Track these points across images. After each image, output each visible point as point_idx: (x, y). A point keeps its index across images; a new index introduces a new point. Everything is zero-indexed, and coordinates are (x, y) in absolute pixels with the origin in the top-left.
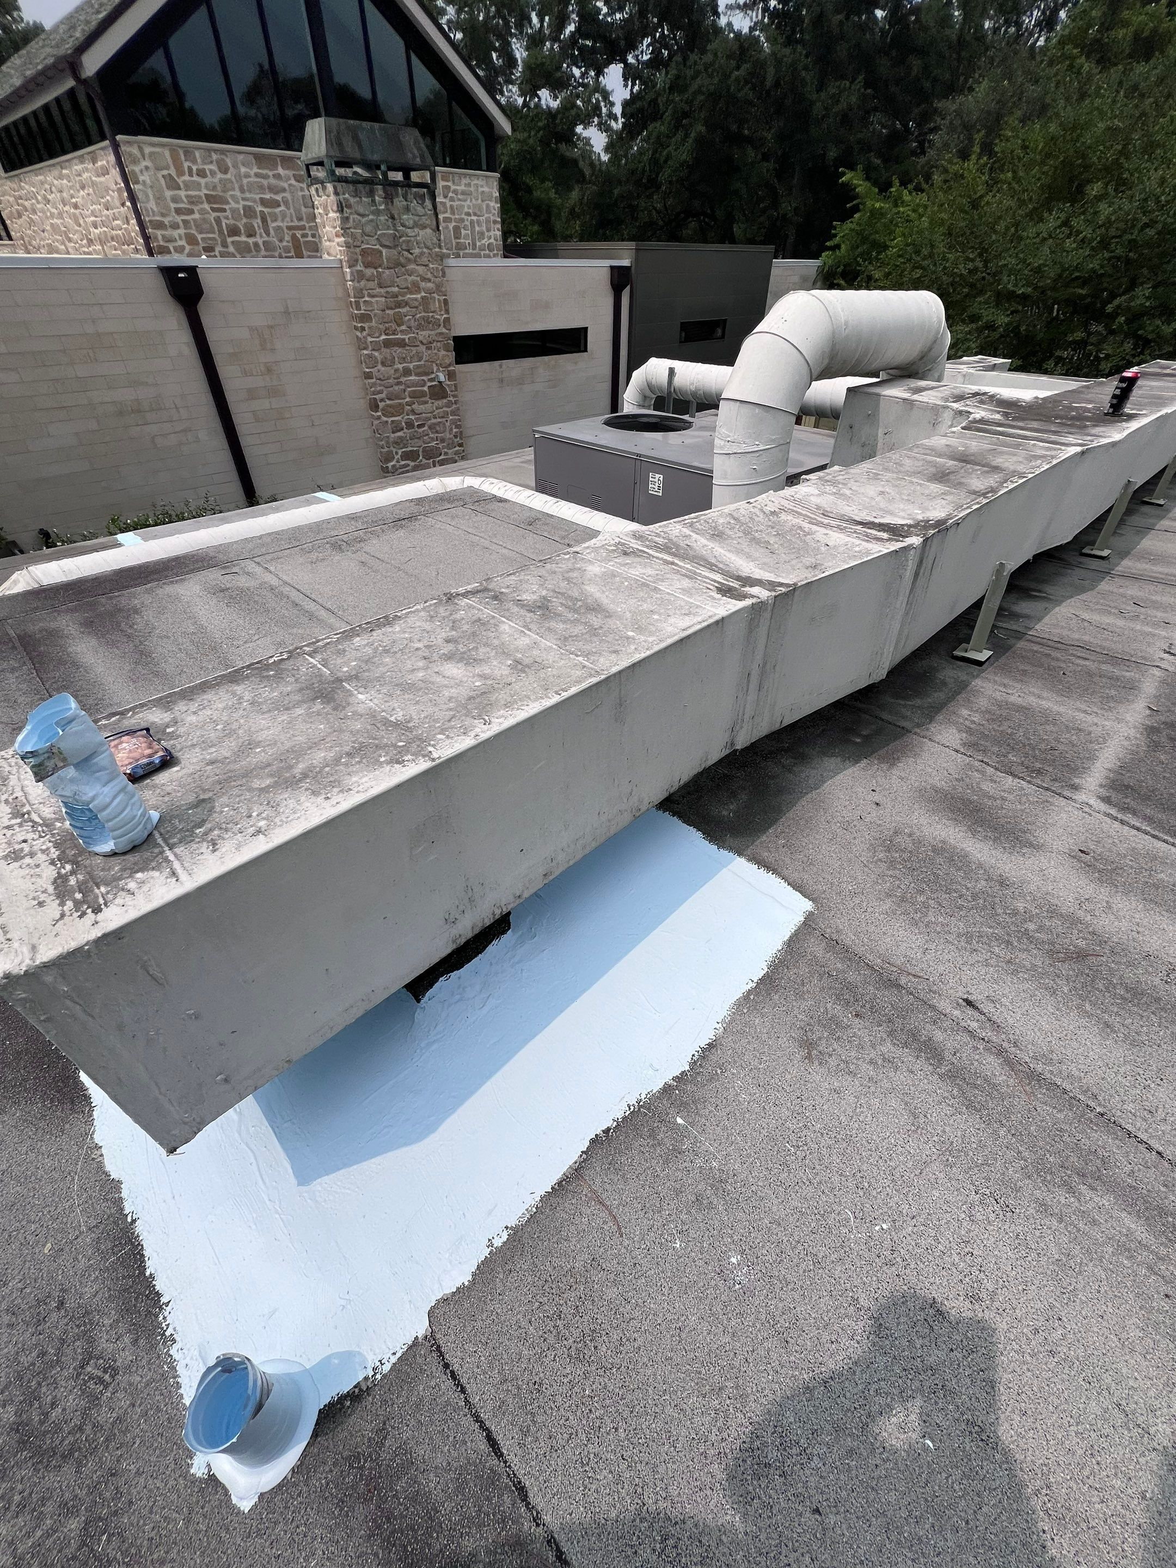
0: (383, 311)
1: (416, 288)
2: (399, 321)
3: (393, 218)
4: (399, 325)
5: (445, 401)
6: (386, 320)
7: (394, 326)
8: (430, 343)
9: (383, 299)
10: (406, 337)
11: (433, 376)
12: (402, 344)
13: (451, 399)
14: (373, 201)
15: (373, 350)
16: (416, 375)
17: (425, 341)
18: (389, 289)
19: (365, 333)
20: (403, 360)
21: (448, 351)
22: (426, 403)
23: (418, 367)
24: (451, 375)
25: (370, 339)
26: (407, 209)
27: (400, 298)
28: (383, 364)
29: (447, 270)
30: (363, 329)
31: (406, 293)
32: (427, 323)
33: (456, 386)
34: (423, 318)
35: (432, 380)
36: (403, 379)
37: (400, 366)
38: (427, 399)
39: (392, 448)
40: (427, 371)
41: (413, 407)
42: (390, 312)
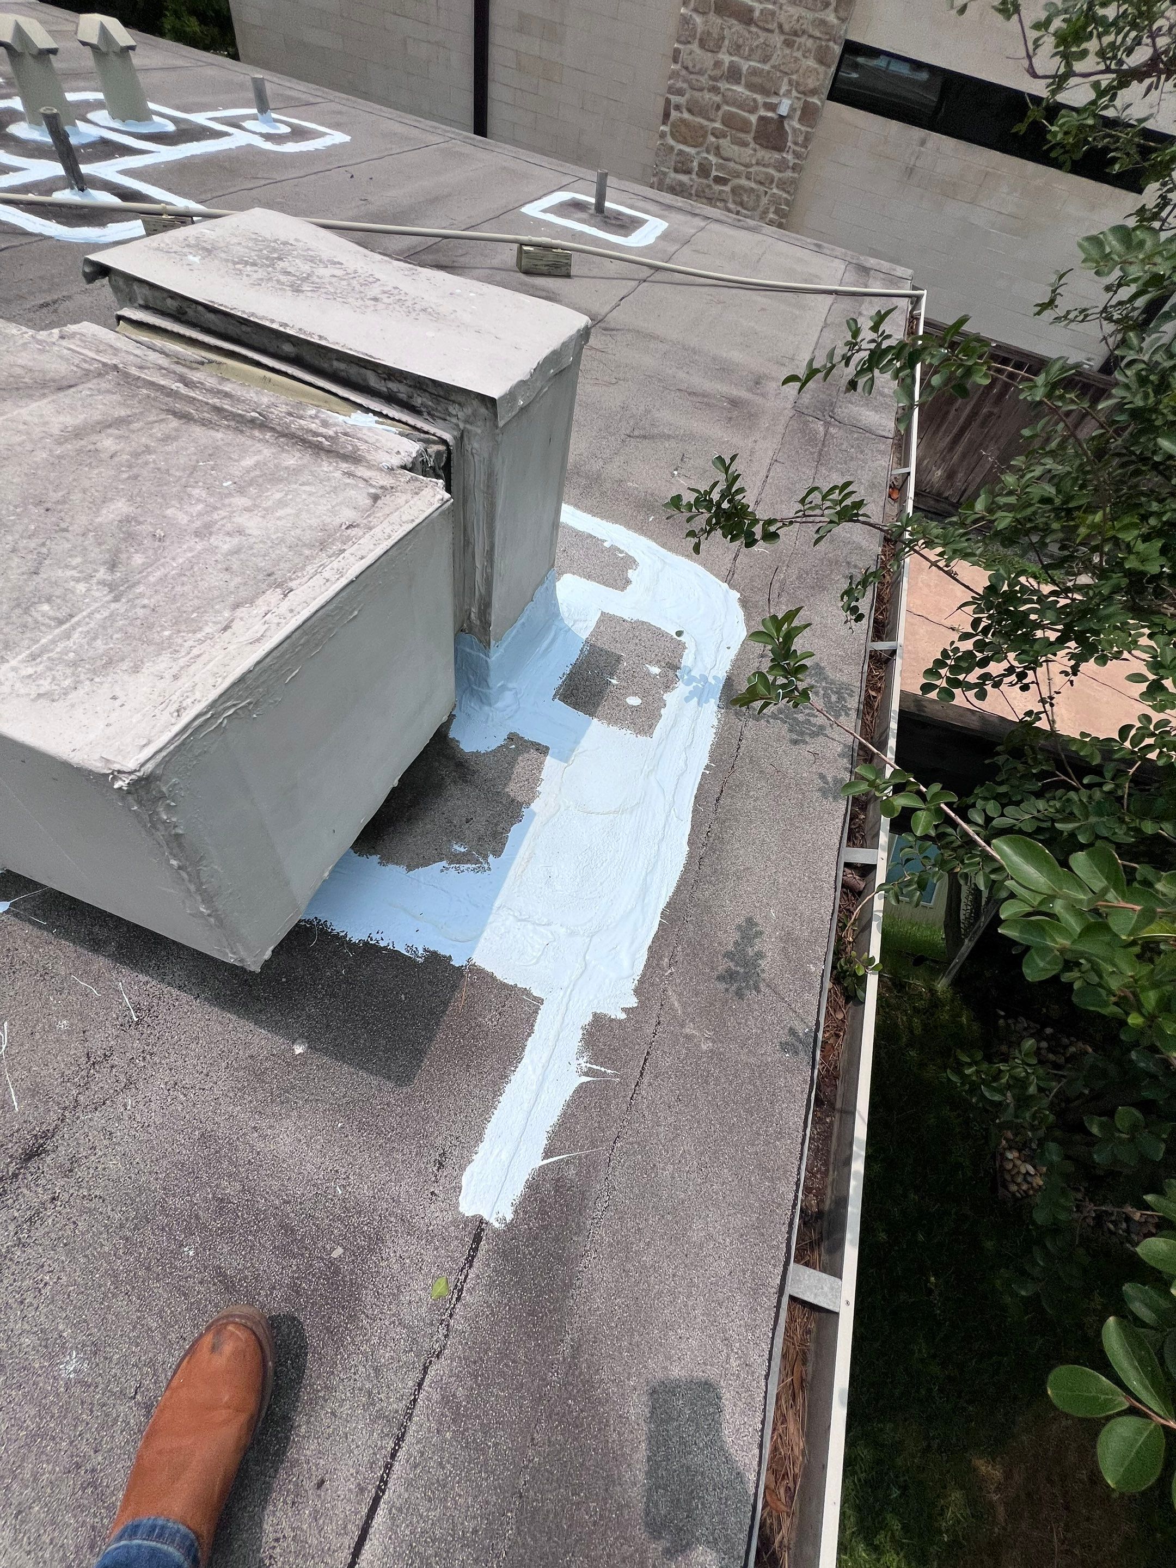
5: (777, 156)
8: (795, 34)
11: (774, 100)
12: (746, 17)
13: (790, 157)
15: (695, 10)
16: (748, 86)
17: (787, 27)
20: (737, 49)
21: (821, 62)
22: (745, 144)
23: (754, 72)
24: (809, 114)
28: (702, 44)
33: (807, 138)
35: (769, 107)
36: (723, 85)
37: (726, 59)
38: (749, 138)
40: (768, 85)
41: (721, 141)
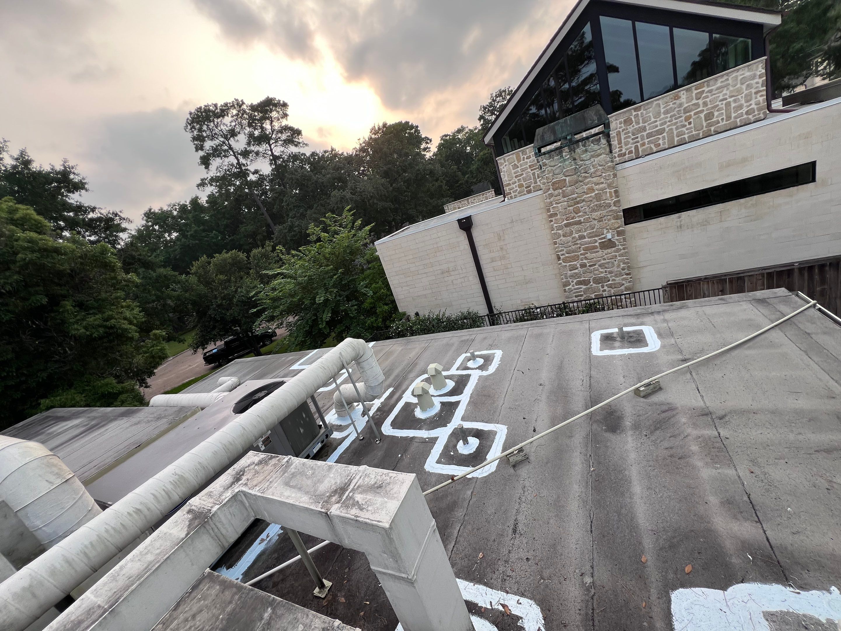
0: (566, 208)
1: (592, 190)
2: (577, 211)
3: (575, 159)
4: (577, 213)
5: (614, 249)
6: (567, 213)
7: (573, 215)
8: (601, 218)
9: (566, 203)
10: (582, 219)
11: (603, 236)
12: (579, 223)
13: (620, 247)
14: (562, 157)
15: (558, 230)
16: (589, 238)
17: (596, 218)
18: (570, 197)
19: (553, 223)
20: (580, 231)
21: (617, 219)
22: (597, 252)
23: (590, 233)
24: (620, 233)
25: (555, 225)
26: (586, 151)
27: (578, 199)
28: (564, 236)
29: (618, 172)
30: (552, 221)
31: (583, 195)
32: (600, 207)
34: (596, 205)
36: (579, 242)
37: (577, 235)
38: (598, 250)
39: (569, 279)
40: (598, 234)
41: (586, 255)
42: (571, 208)
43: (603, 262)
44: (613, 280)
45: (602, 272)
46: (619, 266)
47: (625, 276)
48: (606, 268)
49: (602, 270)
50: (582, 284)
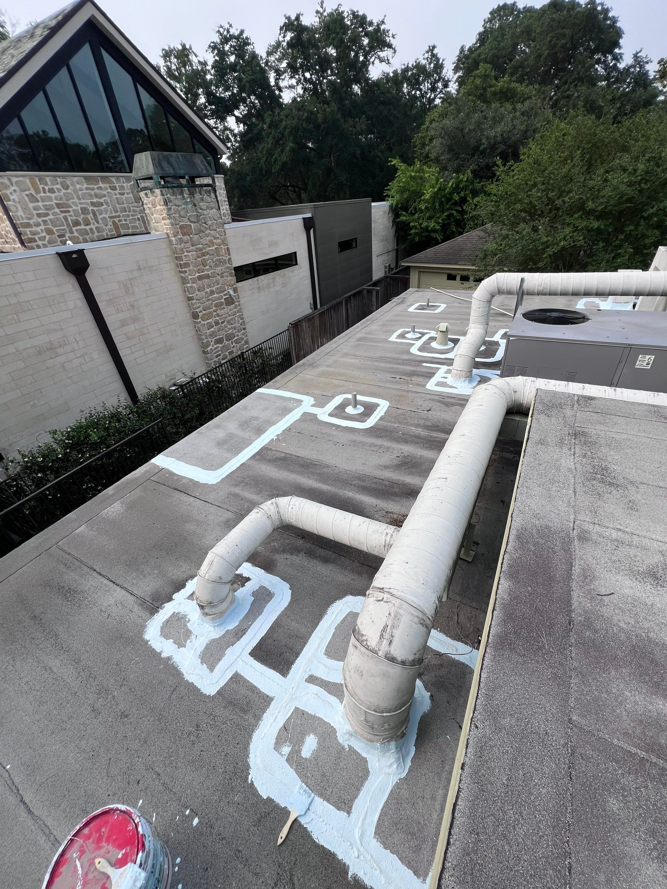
0: (195, 259)
1: (212, 243)
2: (204, 264)
3: (195, 205)
4: (205, 266)
5: (234, 305)
6: (198, 265)
7: (202, 267)
8: (223, 273)
9: (195, 253)
10: (209, 273)
11: (226, 292)
12: (207, 277)
13: (237, 303)
14: (183, 197)
15: (192, 283)
16: (217, 293)
17: (220, 273)
18: (198, 246)
19: (187, 274)
20: (209, 286)
21: (232, 276)
22: (224, 308)
23: (218, 288)
24: (235, 290)
25: (190, 277)
26: (202, 200)
27: (204, 251)
28: (199, 290)
29: (226, 230)
30: (186, 272)
31: (206, 247)
32: (220, 262)
33: (238, 295)
34: (217, 260)
35: (225, 295)
36: (211, 297)
37: (208, 290)
38: (224, 306)
39: (209, 339)
40: (223, 290)
41: (218, 312)
42: (199, 259)
43: (229, 318)
44: (238, 335)
45: (229, 329)
46: (239, 321)
47: (243, 331)
48: (232, 324)
49: (229, 327)
50: (218, 343)
